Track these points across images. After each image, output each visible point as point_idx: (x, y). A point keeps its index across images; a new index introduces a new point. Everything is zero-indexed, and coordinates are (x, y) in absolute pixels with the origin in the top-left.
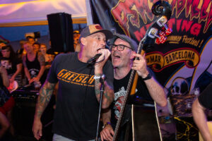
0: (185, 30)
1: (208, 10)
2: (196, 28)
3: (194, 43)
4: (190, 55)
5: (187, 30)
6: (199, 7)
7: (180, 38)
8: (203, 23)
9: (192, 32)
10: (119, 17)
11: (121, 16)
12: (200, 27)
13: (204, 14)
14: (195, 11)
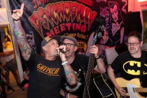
0: (77, 29)
1: (89, 17)
2: (84, 28)
3: (84, 37)
4: (82, 45)
5: (79, 29)
6: (84, 15)
7: (75, 34)
8: (87, 25)
9: (82, 31)
10: (34, 23)
11: (36, 22)
12: (85, 27)
13: (87, 19)
14: (82, 18)
